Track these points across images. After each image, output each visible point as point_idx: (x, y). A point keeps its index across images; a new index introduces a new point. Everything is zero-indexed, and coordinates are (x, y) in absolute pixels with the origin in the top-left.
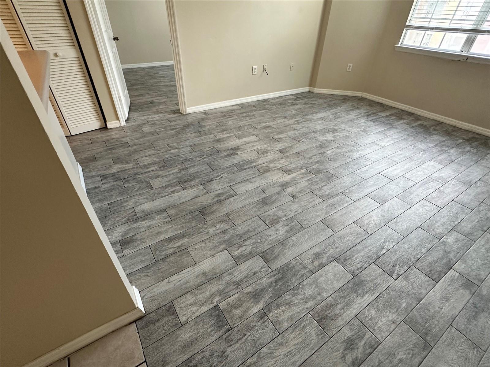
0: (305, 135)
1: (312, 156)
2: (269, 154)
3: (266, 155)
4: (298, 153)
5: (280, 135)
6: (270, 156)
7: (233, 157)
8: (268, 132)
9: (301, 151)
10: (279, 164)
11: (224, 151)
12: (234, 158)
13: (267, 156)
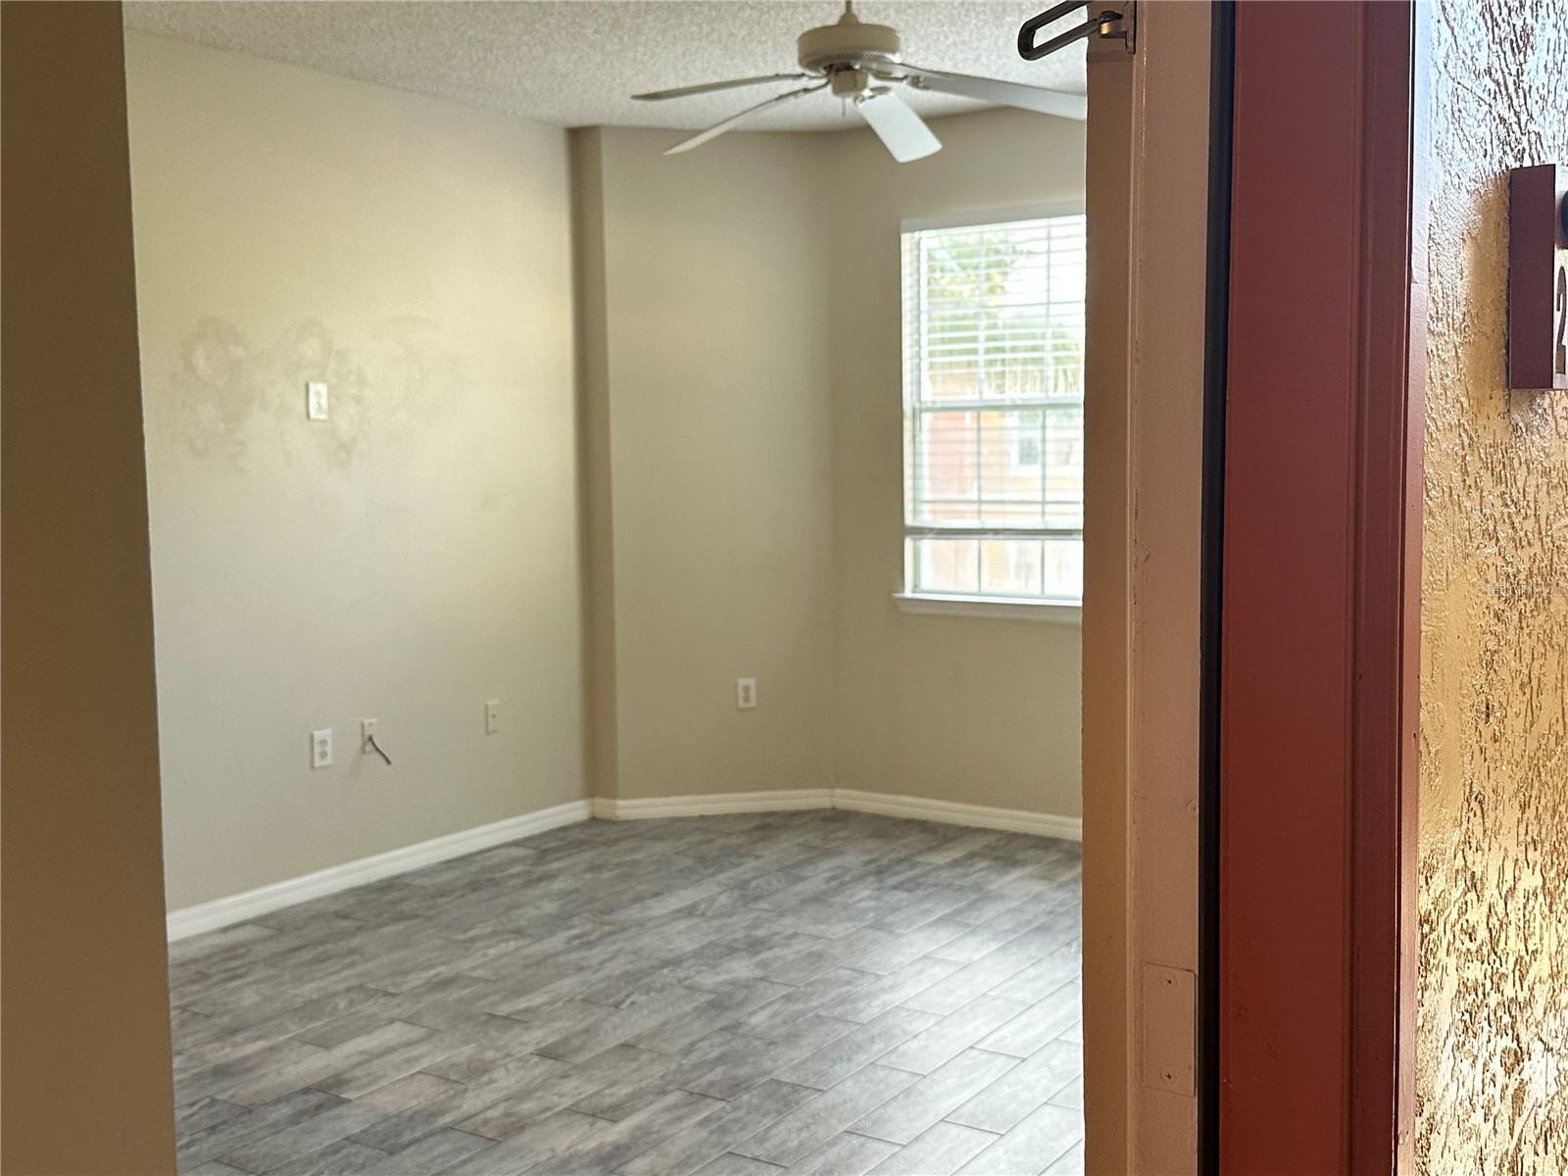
0: (638, 980)
1: (692, 1045)
2: (497, 1074)
3: (485, 1078)
4: (625, 1046)
5: (523, 999)
6: (507, 1080)
7: (332, 1113)
8: (461, 1000)
9: (639, 1035)
10: (561, 1096)
11: (279, 1100)
12: (340, 1117)
13: (491, 1081)
